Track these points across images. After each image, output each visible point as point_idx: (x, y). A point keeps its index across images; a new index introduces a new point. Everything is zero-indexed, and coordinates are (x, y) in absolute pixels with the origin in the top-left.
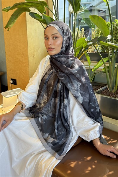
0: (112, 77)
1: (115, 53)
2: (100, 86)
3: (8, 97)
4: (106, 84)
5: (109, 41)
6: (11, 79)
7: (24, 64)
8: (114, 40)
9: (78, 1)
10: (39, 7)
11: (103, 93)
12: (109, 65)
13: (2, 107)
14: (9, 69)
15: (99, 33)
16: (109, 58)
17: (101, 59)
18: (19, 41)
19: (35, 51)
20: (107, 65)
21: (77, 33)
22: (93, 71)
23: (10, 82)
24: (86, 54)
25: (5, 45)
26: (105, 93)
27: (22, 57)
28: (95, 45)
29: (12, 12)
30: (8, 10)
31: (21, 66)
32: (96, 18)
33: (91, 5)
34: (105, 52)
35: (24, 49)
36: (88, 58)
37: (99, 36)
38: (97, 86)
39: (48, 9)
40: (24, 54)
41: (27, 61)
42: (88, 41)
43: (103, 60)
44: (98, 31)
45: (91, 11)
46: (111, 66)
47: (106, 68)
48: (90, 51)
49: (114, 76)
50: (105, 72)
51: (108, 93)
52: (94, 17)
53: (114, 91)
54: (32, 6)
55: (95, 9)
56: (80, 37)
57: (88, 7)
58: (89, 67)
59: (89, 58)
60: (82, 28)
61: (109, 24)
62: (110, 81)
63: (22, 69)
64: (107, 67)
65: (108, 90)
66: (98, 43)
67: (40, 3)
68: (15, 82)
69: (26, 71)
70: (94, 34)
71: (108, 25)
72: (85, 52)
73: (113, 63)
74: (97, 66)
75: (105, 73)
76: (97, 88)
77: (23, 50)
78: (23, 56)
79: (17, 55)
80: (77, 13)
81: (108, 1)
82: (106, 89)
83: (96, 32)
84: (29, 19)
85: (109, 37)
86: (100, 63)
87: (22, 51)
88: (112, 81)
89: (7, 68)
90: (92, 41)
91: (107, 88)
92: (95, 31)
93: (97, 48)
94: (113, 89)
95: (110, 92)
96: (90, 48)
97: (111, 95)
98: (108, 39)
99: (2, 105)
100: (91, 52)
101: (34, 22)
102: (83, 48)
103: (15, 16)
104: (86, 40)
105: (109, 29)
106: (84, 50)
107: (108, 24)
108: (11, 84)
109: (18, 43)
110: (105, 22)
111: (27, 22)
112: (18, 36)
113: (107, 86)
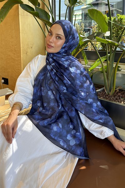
0: (110, 78)
2: (97, 87)
4: (104, 85)
5: (108, 37)
6: (3, 79)
7: (16, 62)
11: (99, 95)
12: (106, 64)
16: (107, 57)
17: (98, 58)
18: (11, 36)
19: (28, 47)
22: (89, 70)
24: (82, 52)
26: (101, 96)
27: (14, 54)
28: (93, 43)
31: (13, 64)
32: (96, 13)
35: (16, 45)
40: (16, 51)
41: (19, 59)
42: (83, 38)
43: (100, 59)
46: (109, 66)
49: (112, 76)
50: (102, 72)
52: (93, 11)
53: (111, 94)
58: (85, 66)
60: (82, 23)
62: (108, 82)
63: (14, 67)
64: (105, 66)
65: (105, 92)
68: (6, 81)
69: (19, 69)
72: (82, 49)
73: (111, 62)
74: (93, 66)
75: (102, 74)
77: (15, 47)
78: (15, 52)
79: (9, 51)
80: (74, 6)
83: (96, 28)
85: (108, 34)
86: (97, 62)
87: (14, 47)
88: (109, 82)
90: (88, 38)
91: (104, 90)
93: (97, 46)
94: (110, 91)
95: (107, 94)
97: (107, 97)
108: (3, 83)
109: (10, 38)
110: (103, 16)
111: (20, 16)
112: (10, 31)
113: (104, 88)
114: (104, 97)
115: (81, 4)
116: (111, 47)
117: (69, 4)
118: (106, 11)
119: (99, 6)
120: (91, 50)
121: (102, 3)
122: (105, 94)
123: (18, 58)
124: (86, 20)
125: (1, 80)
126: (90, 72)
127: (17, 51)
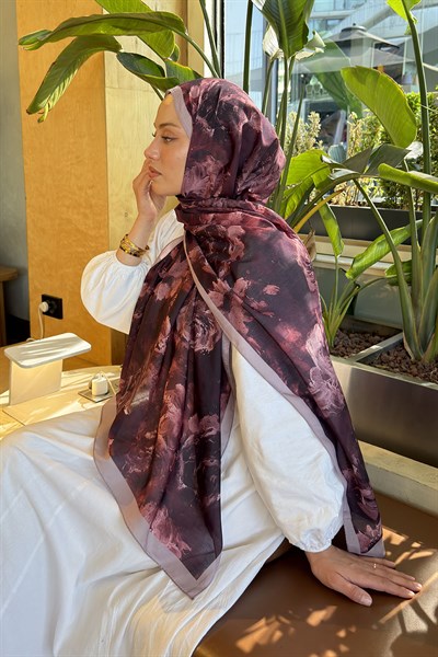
0: (423, 303)
1: (434, 209)
2: (374, 334)
3: (29, 367)
4: (396, 327)
5: (412, 165)
6: (45, 298)
7: (93, 245)
8: (433, 159)
9: (298, 15)
10: (155, 34)
11: (388, 362)
12: (410, 254)
13: (6, 400)
14: (36, 259)
15: (374, 134)
16: (411, 231)
17: (380, 232)
18: (77, 157)
20: (405, 256)
21: (291, 132)
22: (348, 276)
23: (41, 306)
24: (323, 212)
25: (26, 172)
26: (392, 364)
27: (85, 216)
28: (360, 181)
29: (53, 50)
30: (41, 43)
31: (80, 250)
32: (370, 79)
33: (346, 24)
34: (395, 206)
35: (91, 188)
36: (333, 228)
37: (377, 144)
38: (364, 333)
39: (185, 41)
40: (91, 206)
41: (103, 232)
42: (332, 166)
43: (388, 240)
44: (373, 125)
45: (345, 45)
46: (419, 262)
47: (400, 266)
48: (341, 200)
49: (430, 298)
50: (395, 283)
51: (404, 362)
52: (359, 72)
53: (427, 357)
54: (129, 30)
55: (362, 39)
56: (302, 147)
57: (338, 30)
58: (333, 260)
59: (337, 227)
60: (313, 113)
61: (416, 102)
62: (416, 316)
63: (85, 261)
64: (403, 263)
65: (407, 353)
66: (372, 172)
67: (156, 19)
68: (55, 308)
70: (357, 137)
71: (411, 104)
73: (427, 250)
74: (364, 259)
75: (395, 288)
76: (364, 343)
77: (90, 192)
78: (88, 211)
79: (68, 207)
80: (293, 58)
81: (412, 17)
82: (400, 348)
83: (364, 128)
84: (115, 78)
85: (415, 150)
86: (377, 248)
87: (86, 193)
88: (422, 317)
89: (30, 255)
90: (346, 164)
91: (401, 343)
92: (359, 126)
93: (366, 190)
94: (424, 346)
95: (413, 358)
96: (341, 191)
97: (415, 370)
98: (409, 156)
99: (7, 393)
100: (342, 204)
101: (131, 88)
102: (313, 186)
103: (64, 67)
104: (325, 159)
105: (414, 121)
106: (319, 197)
107: (413, 98)
108: (44, 313)
109: (72, 164)
110: (399, 93)
111: (107, 89)
112: (72, 141)
113: (402, 335)
114: (405, 368)
115: (318, 50)
116: (427, 197)
117: (278, 49)
120: (344, 205)
122: (404, 358)
123: (99, 229)
125: (38, 304)
126: (348, 280)
127: (97, 207)
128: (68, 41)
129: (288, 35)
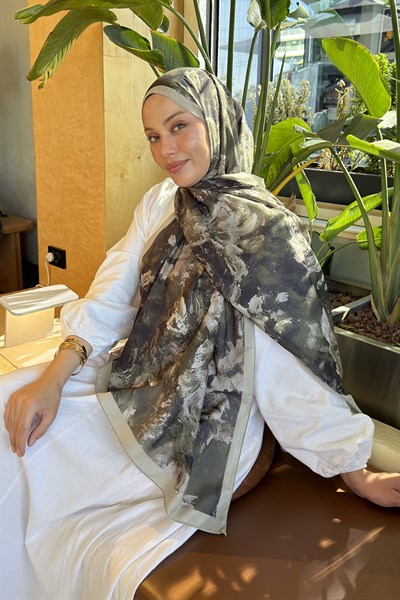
0: (390, 267)
2: (347, 294)
3: (20, 314)
4: (370, 288)
5: (389, 134)
6: (51, 249)
7: (92, 202)
11: (354, 322)
12: (381, 219)
13: (2, 344)
14: (44, 213)
16: (383, 198)
17: (353, 198)
18: (78, 121)
19: (128, 157)
20: (376, 221)
22: (322, 240)
24: (299, 178)
25: (35, 133)
26: (357, 324)
27: (85, 175)
30: (35, 18)
31: (81, 207)
35: (92, 148)
38: (337, 293)
40: (91, 167)
41: (100, 191)
43: (359, 202)
46: (389, 229)
47: (370, 231)
49: (398, 263)
51: (369, 323)
53: (392, 318)
54: (119, 3)
59: (311, 192)
62: (384, 280)
63: (85, 217)
64: (374, 228)
65: (374, 314)
68: (60, 259)
69: (98, 224)
70: (344, 104)
73: (396, 216)
74: (338, 223)
76: (335, 303)
77: (89, 154)
78: (87, 172)
79: (71, 167)
80: (278, 27)
82: (367, 309)
85: (389, 120)
86: (349, 214)
87: (86, 155)
88: (389, 281)
89: (38, 209)
90: (321, 135)
91: (369, 304)
92: (347, 93)
94: (390, 309)
95: (379, 320)
97: (378, 328)
98: (379, 126)
99: (3, 337)
100: (328, 168)
101: (128, 57)
103: (60, 38)
108: (50, 263)
109: (74, 127)
111: (105, 58)
112: (74, 106)
113: (370, 298)
114: (369, 329)
115: (300, 19)
116: (398, 167)
117: (260, 20)
118: (385, 34)
119: (363, 15)
120: (330, 170)
121: (371, 6)
122: (371, 319)
123: (97, 188)
124: (319, 60)
125: (45, 254)
126: (322, 243)
127: (95, 167)
128: (62, 14)
129: (271, 7)
